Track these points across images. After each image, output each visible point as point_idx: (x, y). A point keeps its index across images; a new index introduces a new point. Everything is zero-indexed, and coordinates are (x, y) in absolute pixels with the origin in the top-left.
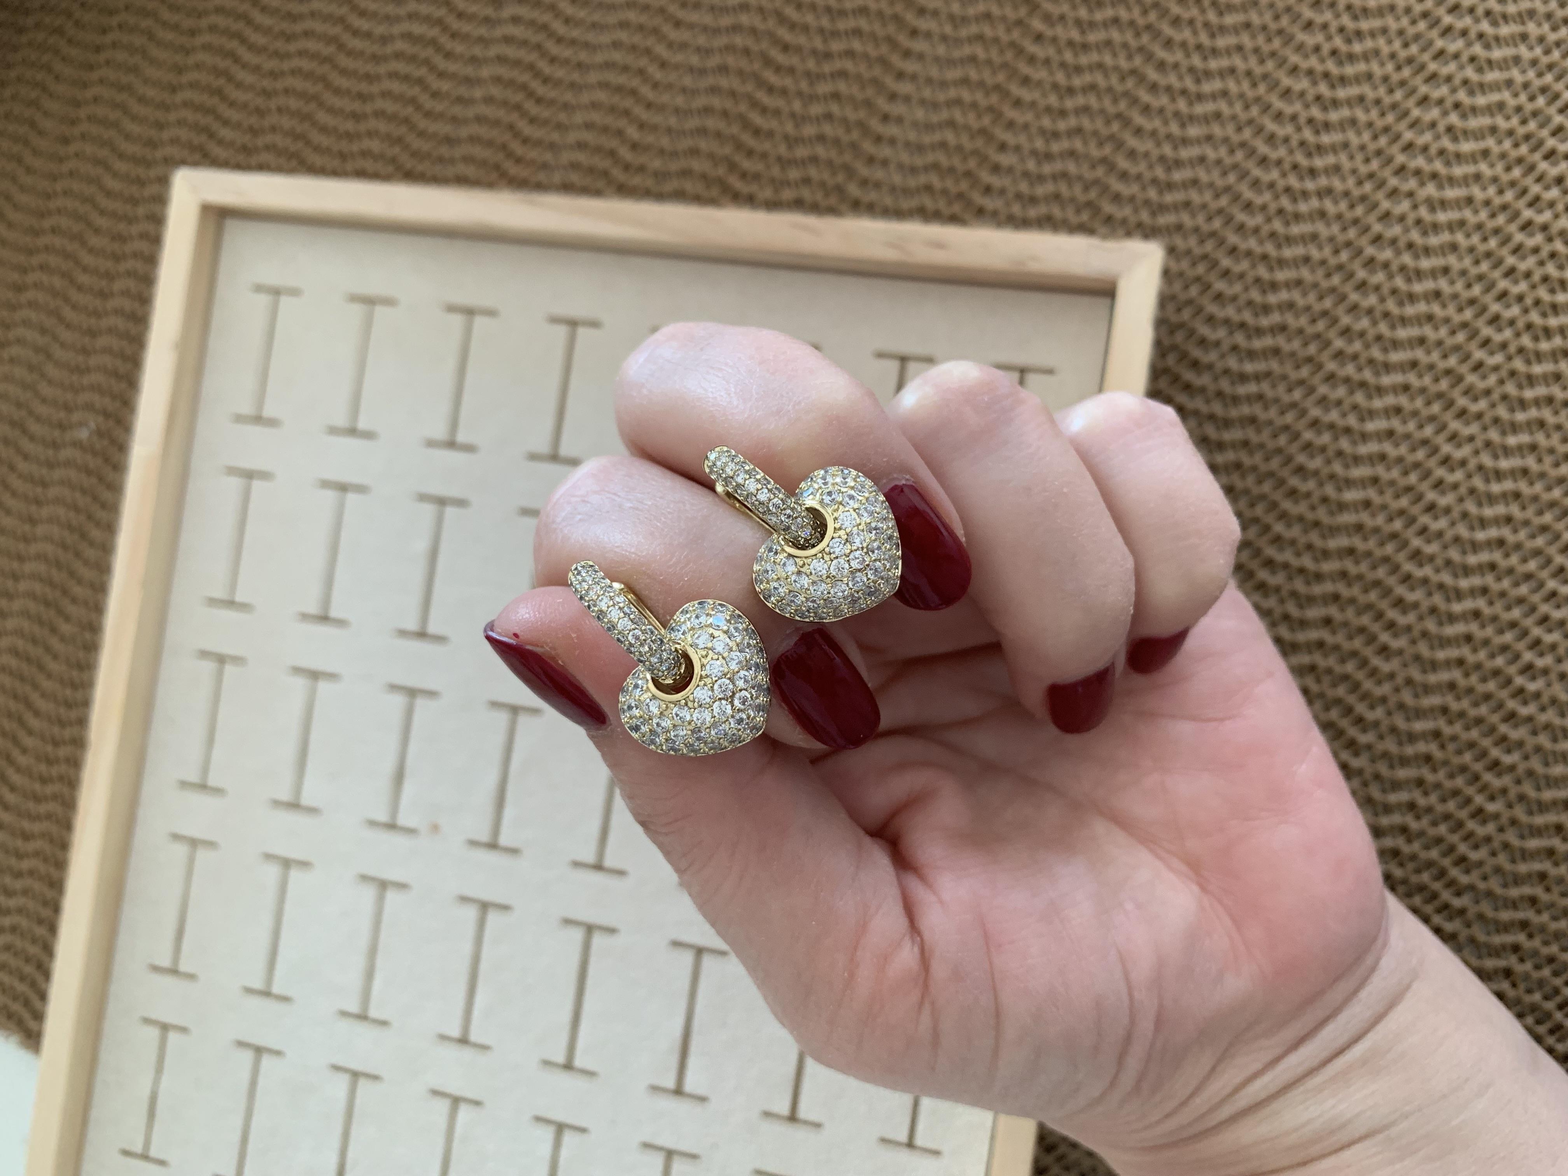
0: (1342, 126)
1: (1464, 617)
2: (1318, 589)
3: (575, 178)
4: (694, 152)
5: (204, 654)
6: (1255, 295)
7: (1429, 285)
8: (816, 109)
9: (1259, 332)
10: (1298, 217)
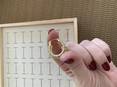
0: (89, 6)
3: (30, 20)
5: (7, 63)
6: (85, 20)
8: (48, 11)
9: (86, 23)
10: (87, 14)
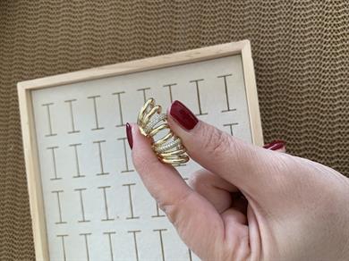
1: (338, 105)
2: (303, 108)
4: (134, 48)
5: (53, 192)
7: (309, 33)
